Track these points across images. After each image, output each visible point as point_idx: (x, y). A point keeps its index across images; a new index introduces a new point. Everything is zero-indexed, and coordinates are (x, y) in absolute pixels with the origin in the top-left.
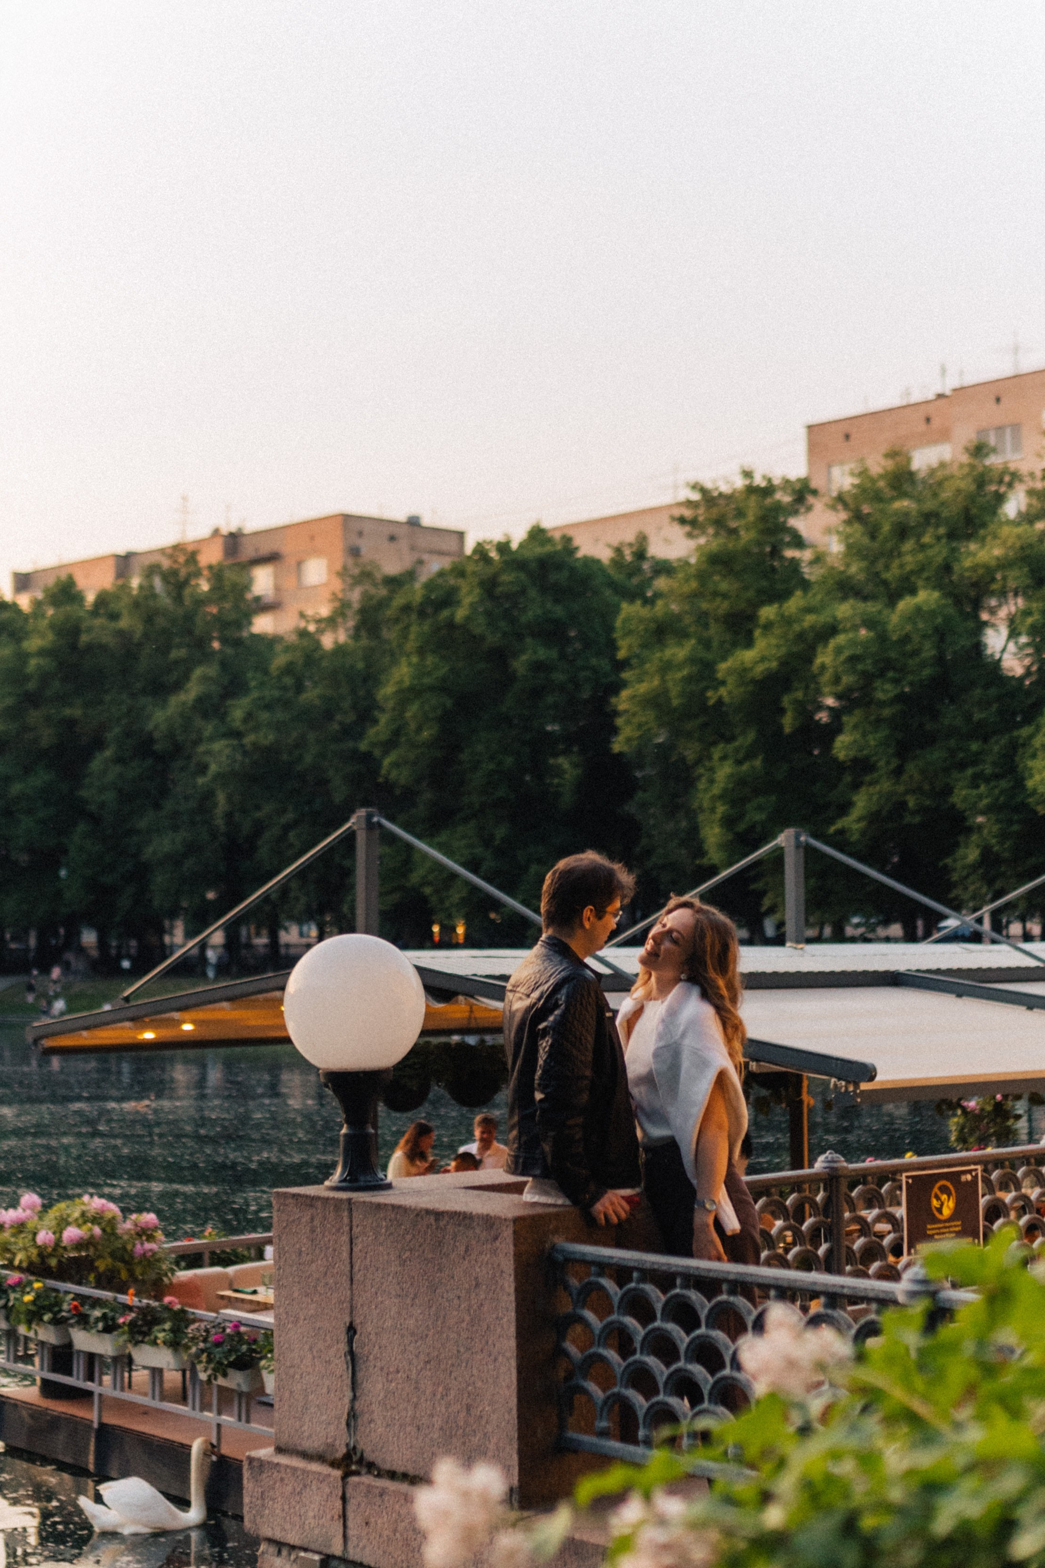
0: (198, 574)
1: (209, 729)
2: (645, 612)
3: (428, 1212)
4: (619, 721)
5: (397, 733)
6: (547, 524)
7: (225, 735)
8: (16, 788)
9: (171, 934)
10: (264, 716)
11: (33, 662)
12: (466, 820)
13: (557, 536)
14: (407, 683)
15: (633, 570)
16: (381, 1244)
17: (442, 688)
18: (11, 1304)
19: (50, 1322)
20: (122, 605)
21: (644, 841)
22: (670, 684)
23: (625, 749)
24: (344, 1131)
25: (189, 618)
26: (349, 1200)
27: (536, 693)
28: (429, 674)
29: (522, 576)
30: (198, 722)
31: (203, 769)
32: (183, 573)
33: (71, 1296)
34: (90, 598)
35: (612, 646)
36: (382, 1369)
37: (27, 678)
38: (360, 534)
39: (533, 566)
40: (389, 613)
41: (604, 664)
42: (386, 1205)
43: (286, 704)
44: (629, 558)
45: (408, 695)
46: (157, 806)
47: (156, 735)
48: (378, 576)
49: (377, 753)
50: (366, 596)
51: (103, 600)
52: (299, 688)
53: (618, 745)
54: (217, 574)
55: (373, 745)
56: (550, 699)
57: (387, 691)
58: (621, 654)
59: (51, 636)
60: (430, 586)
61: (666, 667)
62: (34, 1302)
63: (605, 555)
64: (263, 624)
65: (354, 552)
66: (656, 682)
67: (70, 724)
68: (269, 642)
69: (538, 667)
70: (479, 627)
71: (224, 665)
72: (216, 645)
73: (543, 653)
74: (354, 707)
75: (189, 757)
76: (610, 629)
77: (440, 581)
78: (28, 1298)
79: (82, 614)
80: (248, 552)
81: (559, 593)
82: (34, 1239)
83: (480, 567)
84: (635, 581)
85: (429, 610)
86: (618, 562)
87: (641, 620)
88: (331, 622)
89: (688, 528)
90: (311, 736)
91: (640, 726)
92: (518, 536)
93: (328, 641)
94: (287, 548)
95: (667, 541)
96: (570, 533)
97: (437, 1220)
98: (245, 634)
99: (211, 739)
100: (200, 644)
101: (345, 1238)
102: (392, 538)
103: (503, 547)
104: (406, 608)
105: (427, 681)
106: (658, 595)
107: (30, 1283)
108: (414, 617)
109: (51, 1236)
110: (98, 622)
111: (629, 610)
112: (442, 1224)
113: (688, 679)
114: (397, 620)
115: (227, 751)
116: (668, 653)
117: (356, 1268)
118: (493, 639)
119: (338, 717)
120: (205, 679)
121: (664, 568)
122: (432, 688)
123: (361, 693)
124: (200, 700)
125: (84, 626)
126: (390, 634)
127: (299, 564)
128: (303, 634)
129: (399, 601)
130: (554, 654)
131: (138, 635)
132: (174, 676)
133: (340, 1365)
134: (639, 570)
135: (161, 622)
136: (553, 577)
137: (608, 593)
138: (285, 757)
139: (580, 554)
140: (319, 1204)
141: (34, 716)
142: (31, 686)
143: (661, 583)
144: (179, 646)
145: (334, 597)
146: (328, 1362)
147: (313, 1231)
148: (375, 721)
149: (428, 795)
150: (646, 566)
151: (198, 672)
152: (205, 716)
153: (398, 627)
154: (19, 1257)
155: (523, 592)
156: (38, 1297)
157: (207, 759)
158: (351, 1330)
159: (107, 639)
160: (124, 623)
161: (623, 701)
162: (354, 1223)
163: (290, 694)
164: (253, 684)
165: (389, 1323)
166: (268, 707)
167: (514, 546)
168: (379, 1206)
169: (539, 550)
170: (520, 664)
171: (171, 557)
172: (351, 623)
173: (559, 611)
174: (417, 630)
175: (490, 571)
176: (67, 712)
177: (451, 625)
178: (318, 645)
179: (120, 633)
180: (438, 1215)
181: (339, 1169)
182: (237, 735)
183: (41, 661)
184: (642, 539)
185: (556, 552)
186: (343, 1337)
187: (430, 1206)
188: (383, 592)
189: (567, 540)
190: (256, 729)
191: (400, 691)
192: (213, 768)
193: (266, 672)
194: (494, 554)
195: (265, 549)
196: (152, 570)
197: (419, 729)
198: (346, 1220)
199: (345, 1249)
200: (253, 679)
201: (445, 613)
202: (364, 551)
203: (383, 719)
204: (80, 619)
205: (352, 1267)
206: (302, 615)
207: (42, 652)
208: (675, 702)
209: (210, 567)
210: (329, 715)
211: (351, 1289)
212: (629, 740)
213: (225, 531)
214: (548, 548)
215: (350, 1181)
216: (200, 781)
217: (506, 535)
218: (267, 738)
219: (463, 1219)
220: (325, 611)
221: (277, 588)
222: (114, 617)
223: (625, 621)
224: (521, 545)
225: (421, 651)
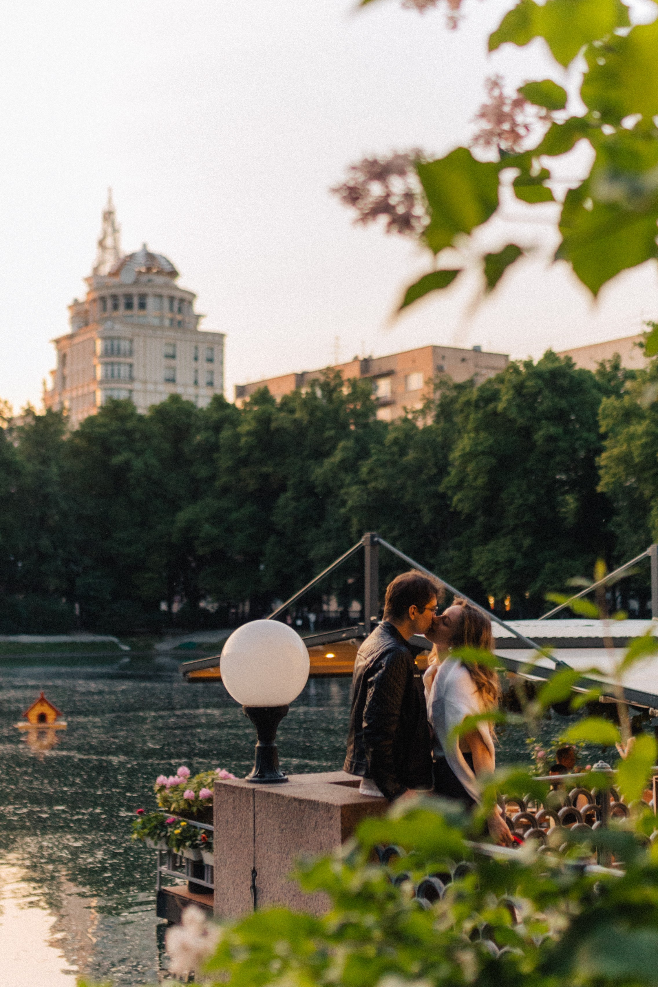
0: (341, 384)
1: (348, 479)
2: (617, 403)
3: (295, 799)
4: (601, 472)
5: (462, 481)
6: (557, 349)
7: (356, 483)
8: (234, 516)
9: (328, 604)
10: (381, 471)
11: (243, 440)
12: (505, 535)
13: (562, 357)
14: (467, 450)
15: (612, 377)
16: (270, 818)
17: (490, 452)
18: (169, 834)
19: (190, 846)
20: (296, 404)
21: (618, 547)
22: (633, 448)
23: (605, 490)
24: (258, 745)
25: (336, 411)
26: (254, 789)
27: (550, 455)
28: (482, 444)
29: (540, 382)
30: (342, 475)
31: (344, 503)
32: (333, 384)
33: (203, 831)
34: (278, 400)
35: (596, 424)
36: (271, 898)
37: (240, 449)
38: (443, 358)
39: (547, 376)
40: (457, 406)
41: (593, 437)
42: (272, 793)
43: (394, 463)
44: (608, 368)
45: (468, 457)
46: (318, 526)
47: (317, 483)
48: (451, 384)
49: (449, 493)
50: (443, 396)
51: (286, 401)
52: (403, 452)
53: (600, 489)
54: (353, 383)
55: (448, 488)
56: (558, 459)
57: (455, 455)
58: (602, 430)
59: (254, 424)
60: (482, 389)
61: (631, 437)
62: (180, 834)
63: (593, 368)
64: (384, 415)
65: (440, 369)
66: (625, 447)
67: (266, 477)
68: (384, 426)
69: (550, 439)
70: (513, 413)
71: (357, 440)
72: (352, 427)
73: (553, 430)
74: (436, 464)
75: (337, 496)
76: (596, 414)
77: (488, 386)
78: (177, 831)
79: (273, 410)
80: (375, 370)
81: (563, 392)
82: (182, 795)
83: (513, 377)
84: (613, 383)
85: (482, 405)
86: (602, 372)
87: (615, 408)
88: (423, 412)
89: (644, 350)
90: (409, 483)
91: (614, 475)
92: (537, 357)
93: (420, 424)
94: (397, 367)
95: (631, 358)
96: (570, 355)
97: (300, 805)
98: (371, 420)
99: (349, 485)
100: (344, 426)
101: (251, 814)
102: (463, 360)
103: (528, 365)
104: (468, 403)
105: (480, 448)
106: (627, 392)
107: (179, 822)
108: (472, 408)
109: (193, 793)
110: (282, 414)
111: (607, 402)
112: (302, 807)
113: (645, 446)
114: (462, 411)
115: (358, 492)
116: (632, 429)
117: (257, 834)
118: (521, 422)
119: (426, 471)
120: (345, 449)
121: (631, 375)
122: (483, 453)
123: (440, 456)
124: (343, 461)
125: (274, 417)
126: (458, 419)
127: (406, 377)
128: (405, 420)
129: (463, 399)
130: (560, 430)
131: (305, 422)
132: (327, 447)
133: (248, 894)
134: (614, 377)
135: (319, 414)
136: (560, 382)
137: (594, 391)
138: (394, 496)
139: (577, 368)
140: (237, 792)
141: (244, 472)
142: (243, 454)
143: (628, 385)
144: (331, 429)
145: (424, 397)
146: (242, 892)
147: (234, 808)
148: (448, 474)
149: (482, 519)
150: (620, 374)
151: (341, 444)
152: (346, 471)
153: (463, 415)
154: (174, 806)
155: (540, 392)
156: (184, 831)
157: (346, 497)
158: (254, 872)
159: (287, 425)
160: (298, 415)
161: (603, 460)
162: (256, 805)
163: (396, 457)
164: (373, 451)
165: (274, 869)
166: (383, 465)
167: (535, 363)
168: (269, 794)
169: (550, 366)
170: (539, 436)
171: (325, 374)
172: (433, 413)
173: (563, 404)
174: (474, 416)
175: (521, 378)
176: (264, 469)
177: (495, 413)
178: (414, 427)
179: (295, 421)
180: (301, 801)
181: (254, 769)
182: (365, 483)
183: (249, 439)
184: (618, 357)
185: (561, 367)
186: (250, 877)
187: (296, 796)
188: (454, 393)
189: (569, 359)
190: (376, 479)
191: (463, 456)
192: (350, 503)
193: (382, 443)
194: (522, 369)
195: (385, 368)
196: (314, 383)
197: (476, 478)
198: (252, 803)
199: (251, 820)
200: (373, 448)
201: (491, 406)
202: (445, 368)
203: (453, 472)
204: (271, 414)
205: (255, 832)
206: (405, 409)
207: (249, 434)
208: (637, 460)
209: (349, 380)
210: (420, 470)
211: (254, 847)
212: (607, 484)
213: (361, 358)
214: (557, 364)
215: (259, 777)
216: (343, 510)
217: (530, 356)
218: (381, 484)
219: (313, 805)
220: (419, 406)
221: (393, 392)
222: (292, 411)
223: (604, 410)
224: (540, 363)
225: (477, 430)
